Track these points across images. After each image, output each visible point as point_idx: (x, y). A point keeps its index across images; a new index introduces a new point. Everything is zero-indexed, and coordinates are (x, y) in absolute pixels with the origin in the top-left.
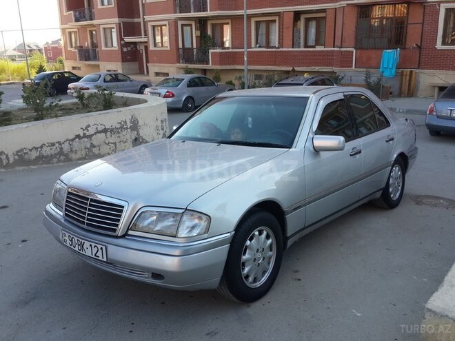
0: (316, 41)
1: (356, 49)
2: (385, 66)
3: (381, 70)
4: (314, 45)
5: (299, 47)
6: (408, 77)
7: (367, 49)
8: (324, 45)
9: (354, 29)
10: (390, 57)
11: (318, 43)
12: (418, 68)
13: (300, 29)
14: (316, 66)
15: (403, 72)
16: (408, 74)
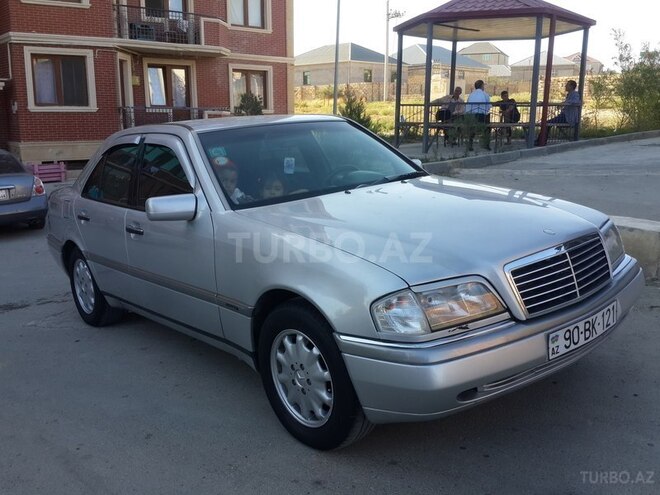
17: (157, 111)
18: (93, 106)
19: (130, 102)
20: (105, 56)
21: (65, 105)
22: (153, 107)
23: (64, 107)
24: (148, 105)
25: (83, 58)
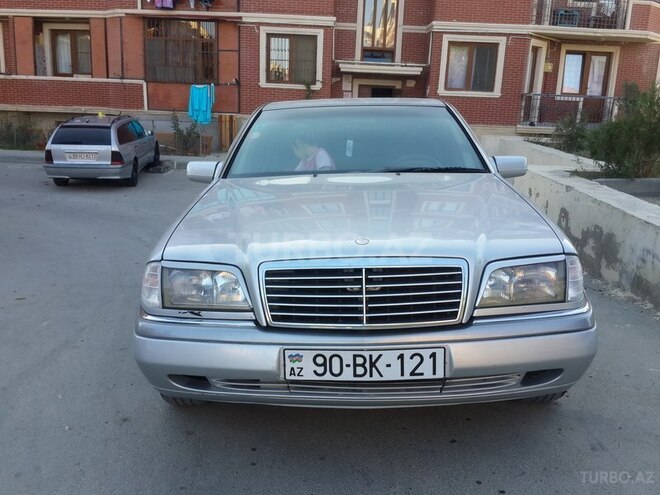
0: (72, 66)
1: (147, 82)
2: (197, 107)
3: (190, 113)
4: (69, 71)
5: (45, 74)
6: (228, 124)
7: (165, 83)
8: (91, 74)
9: (141, 52)
10: (201, 95)
11: (76, 69)
12: (239, 112)
13: (43, 45)
14: (81, 105)
15: (221, 116)
16: (228, 119)
17: (570, 99)
18: (497, 93)
19: (538, 88)
20: (518, 43)
21: (473, 90)
22: (563, 94)
23: (470, 92)
24: (558, 92)
25: (496, 46)
